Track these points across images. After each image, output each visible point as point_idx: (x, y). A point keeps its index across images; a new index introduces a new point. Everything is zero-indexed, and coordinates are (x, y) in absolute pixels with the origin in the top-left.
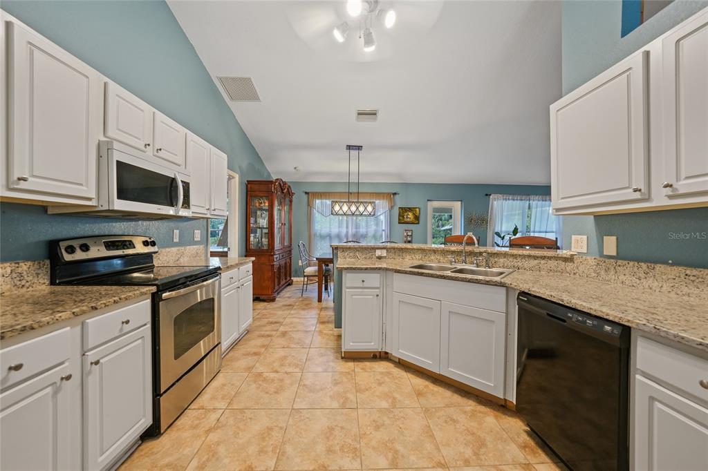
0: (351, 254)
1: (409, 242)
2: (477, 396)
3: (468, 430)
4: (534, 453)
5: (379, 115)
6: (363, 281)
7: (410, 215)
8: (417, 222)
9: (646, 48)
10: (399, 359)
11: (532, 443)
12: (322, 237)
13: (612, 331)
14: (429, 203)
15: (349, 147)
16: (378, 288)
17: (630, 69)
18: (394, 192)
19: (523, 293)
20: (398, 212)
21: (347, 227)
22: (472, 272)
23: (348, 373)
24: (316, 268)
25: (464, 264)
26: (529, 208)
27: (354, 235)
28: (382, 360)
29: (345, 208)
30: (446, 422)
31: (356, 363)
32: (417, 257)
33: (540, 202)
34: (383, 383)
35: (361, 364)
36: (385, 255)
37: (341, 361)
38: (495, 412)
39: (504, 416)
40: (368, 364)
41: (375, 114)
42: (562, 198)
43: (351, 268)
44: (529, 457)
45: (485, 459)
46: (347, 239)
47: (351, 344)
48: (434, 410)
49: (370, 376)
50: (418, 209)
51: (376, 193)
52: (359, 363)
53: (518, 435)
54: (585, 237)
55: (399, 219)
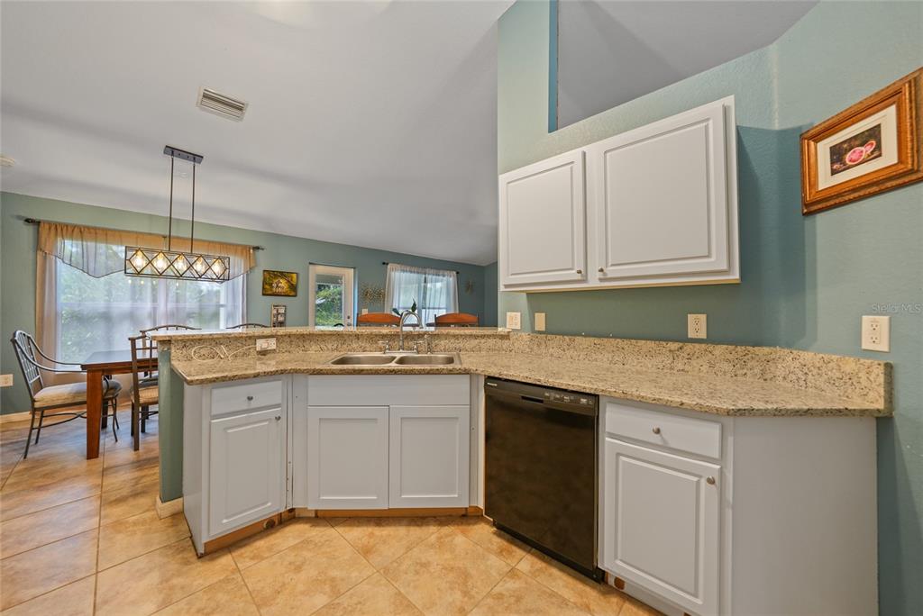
0: (203, 351)
1: (281, 324)
2: (435, 517)
3: (445, 569)
4: (510, 553)
5: (248, 112)
6: (250, 399)
7: (283, 283)
8: (293, 293)
9: (584, 148)
10: (316, 511)
11: (504, 543)
12: (80, 319)
13: (588, 402)
14: (311, 267)
15: (172, 151)
16: (278, 406)
17: (572, 162)
18: (256, 245)
19: (489, 378)
20: (262, 279)
21: (154, 300)
22: (415, 361)
23: (227, 580)
24: (83, 386)
25: (401, 351)
26: (425, 282)
27: (171, 315)
28: (287, 525)
29: (160, 263)
30: (417, 573)
31: (236, 553)
32: (330, 347)
33: (434, 277)
34: (303, 563)
35: (247, 551)
36: (274, 347)
37: (199, 563)
38: (460, 527)
39: (471, 527)
40: (261, 544)
41: (240, 109)
42: (512, 274)
43: (224, 379)
44: (509, 561)
45: (477, 593)
46: (155, 322)
47: (225, 521)
48: (395, 565)
49: (274, 563)
50: (295, 276)
51: (221, 243)
52: (243, 550)
53: (490, 541)
54: (519, 314)
55: (263, 288)
